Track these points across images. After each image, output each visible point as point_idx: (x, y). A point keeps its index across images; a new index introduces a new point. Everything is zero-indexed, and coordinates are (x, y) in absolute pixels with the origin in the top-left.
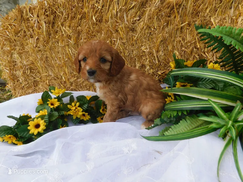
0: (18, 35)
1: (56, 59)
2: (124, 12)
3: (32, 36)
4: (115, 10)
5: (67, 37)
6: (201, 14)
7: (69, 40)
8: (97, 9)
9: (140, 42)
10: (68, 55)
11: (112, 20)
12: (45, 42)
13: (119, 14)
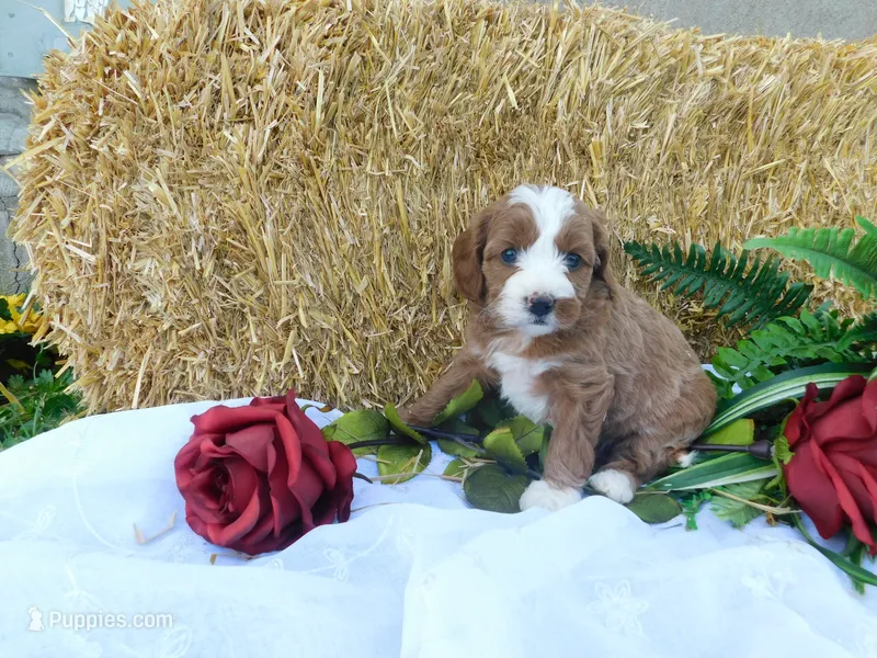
0: (180, 103)
1: (342, 223)
2: (606, 95)
3: (249, 115)
4: (584, 85)
5: (401, 143)
6: (802, 143)
7: (408, 157)
8: (524, 69)
9: (646, 200)
10: (398, 214)
11: (570, 115)
12: (307, 146)
13: (593, 98)
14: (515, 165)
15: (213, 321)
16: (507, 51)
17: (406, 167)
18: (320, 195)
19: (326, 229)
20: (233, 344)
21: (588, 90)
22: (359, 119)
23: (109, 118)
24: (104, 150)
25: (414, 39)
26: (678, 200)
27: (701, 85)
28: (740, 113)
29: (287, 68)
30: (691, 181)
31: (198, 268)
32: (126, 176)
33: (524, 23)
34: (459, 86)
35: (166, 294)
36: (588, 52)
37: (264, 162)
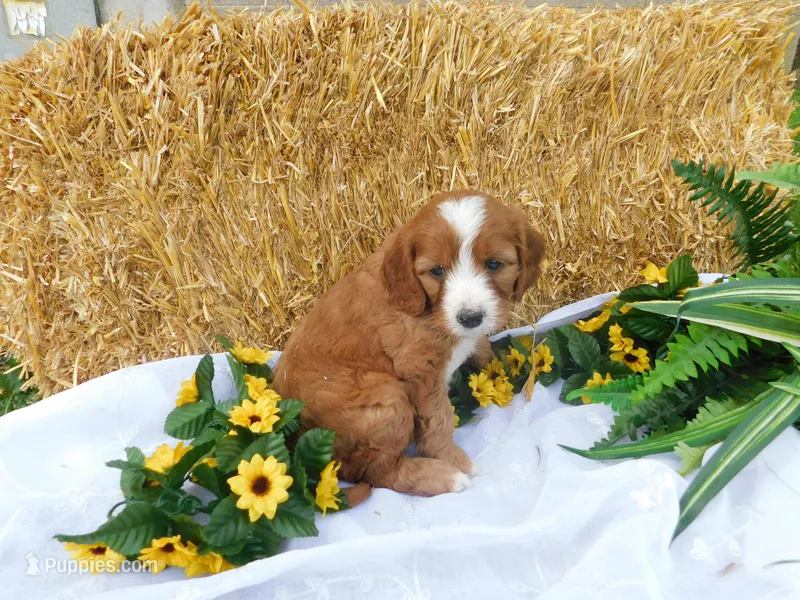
0: (80, 139)
1: (236, 228)
2: (471, 85)
3: (143, 142)
4: (448, 78)
5: (282, 151)
6: (668, 109)
7: (289, 163)
8: (390, 70)
9: (516, 178)
10: (285, 216)
11: (437, 107)
12: (195, 166)
13: (458, 90)
14: (389, 159)
15: (133, 323)
16: (372, 55)
17: (288, 173)
18: (213, 206)
19: (222, 235)
20: (153, 341)
21: (452, 82)
22: (242, 133)
23: (19, 159)
24: (19, 189)
25: (283, 56)
26: (548, 173)
27: (564, 64)
28: (604, 87)
29: (171, 96)
30: (558, 156)
31: (113, 281)
32: (42, 210)
33: (387, 25)
34: (330, 93)
35: (90, 306)
36: (451, 46)
37: (160, 182)
